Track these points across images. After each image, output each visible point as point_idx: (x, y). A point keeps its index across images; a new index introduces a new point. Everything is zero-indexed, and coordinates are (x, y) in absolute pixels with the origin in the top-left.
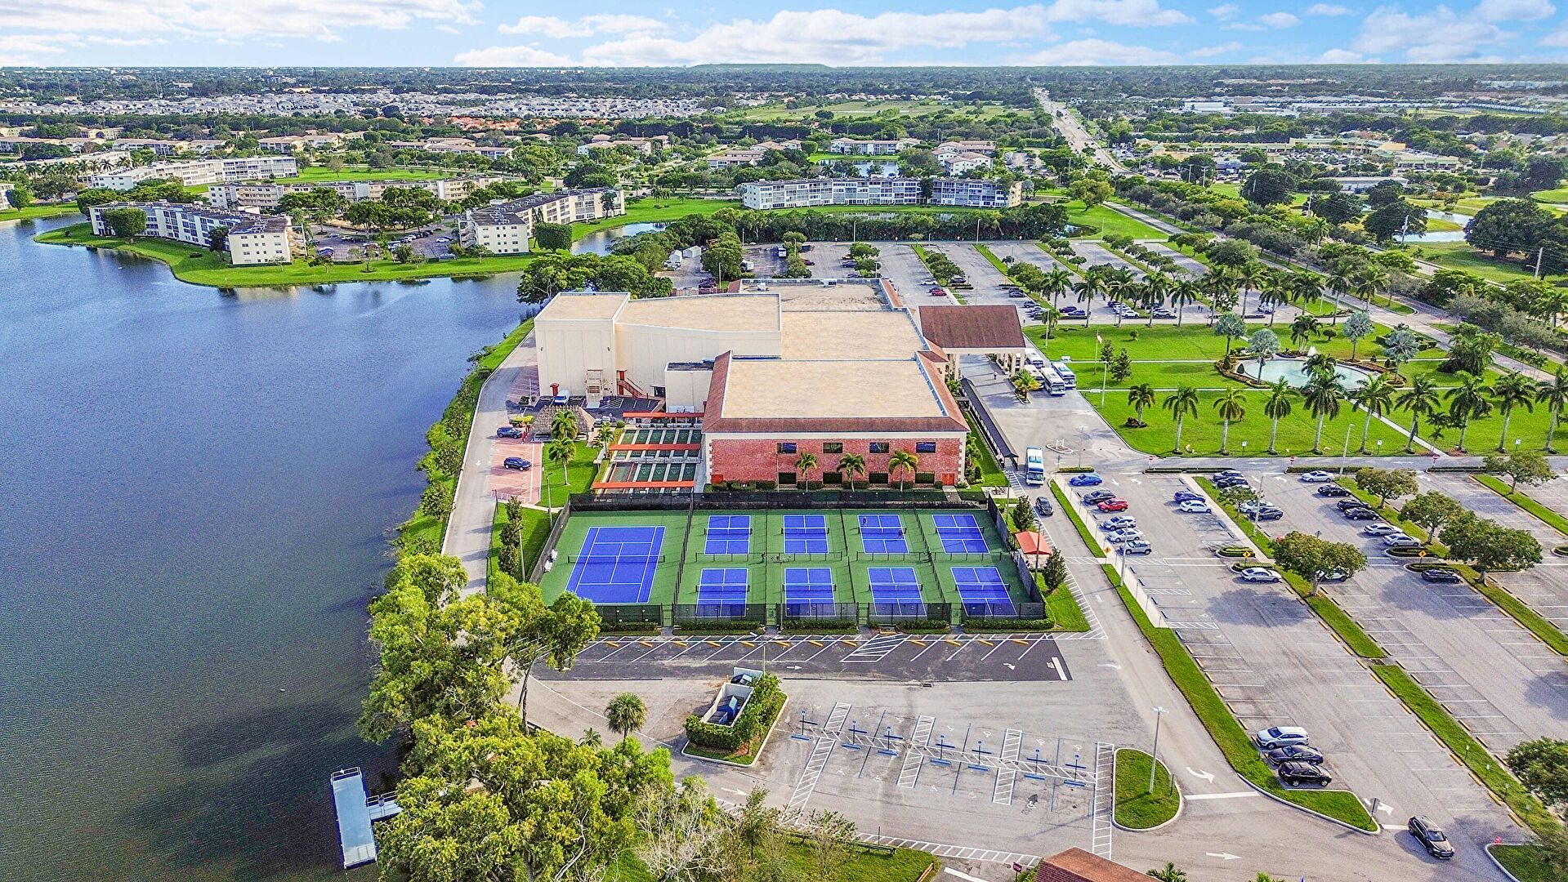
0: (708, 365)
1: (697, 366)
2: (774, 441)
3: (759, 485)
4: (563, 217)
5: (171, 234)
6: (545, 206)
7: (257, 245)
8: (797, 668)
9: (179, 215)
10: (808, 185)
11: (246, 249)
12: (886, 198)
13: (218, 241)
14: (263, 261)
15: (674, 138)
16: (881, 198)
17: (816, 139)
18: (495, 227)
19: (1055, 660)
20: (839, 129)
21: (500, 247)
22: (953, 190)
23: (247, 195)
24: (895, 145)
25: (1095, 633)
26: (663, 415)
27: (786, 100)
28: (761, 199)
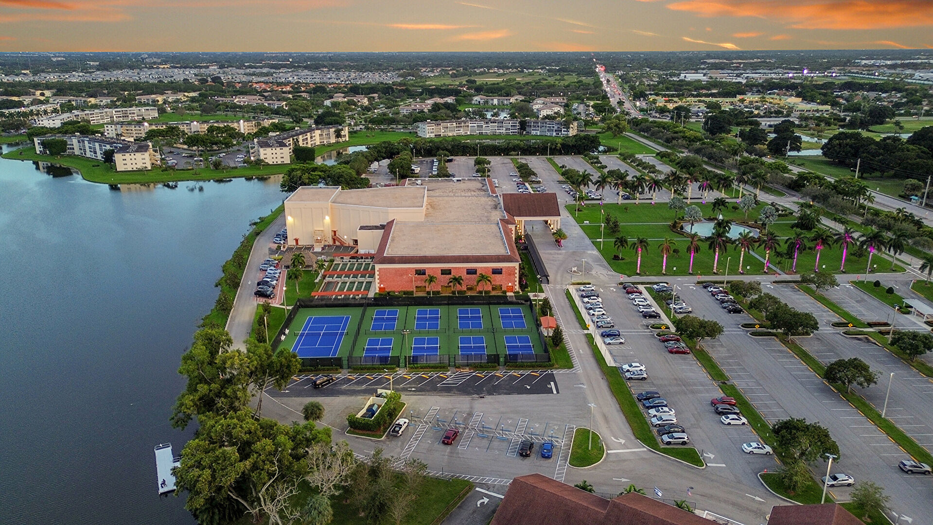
0: (382, 227)
1: (376, 228)
2: (413, 268)
3: (405, 293)
4: (312, 142)
5: (82, 154)
6: (301, 136)
7: (131, 159)
8: (413, 389)
9: (86, 142)
10: (455, 123)
11: (125, 162)
12: (500, 131)
13: (109, 157)
14: (135, 169)
15: (382, 95)
16: (497, 131)
17: (464, 96)
18: (270, 149)
19: (552, 383)
20: (479, 90)
21: (273, 160)
22: (538, 126)
23: (127, 130)
24: (509, 100)
25: (576, 369)
26: (356, 255)
27: (450, 73)
28: (428, 131)
